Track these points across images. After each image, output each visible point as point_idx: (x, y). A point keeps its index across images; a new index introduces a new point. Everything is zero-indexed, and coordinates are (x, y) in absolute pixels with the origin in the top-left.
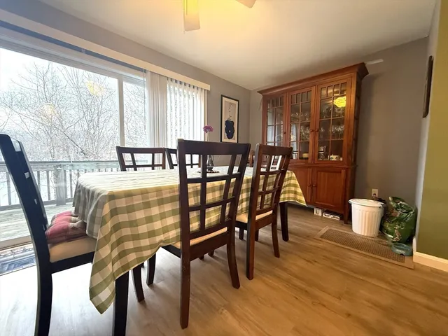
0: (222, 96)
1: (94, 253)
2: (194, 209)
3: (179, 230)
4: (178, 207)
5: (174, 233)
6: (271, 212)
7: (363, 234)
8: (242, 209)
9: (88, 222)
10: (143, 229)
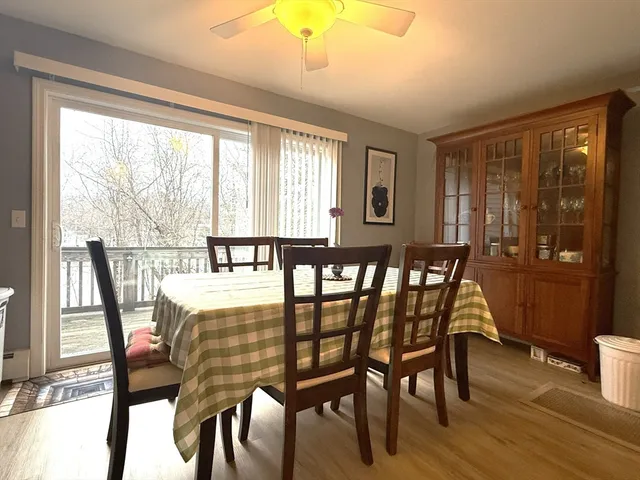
0: (368, 148)
1: (179, 385)
2: (304, 338)
3: (283, 366)
4: (283, 333)
5: (275, 370)
6: (432, 349)
7: (621, 404)
8: (380, 341)
9: (172, 346)
10: (236, 361)
